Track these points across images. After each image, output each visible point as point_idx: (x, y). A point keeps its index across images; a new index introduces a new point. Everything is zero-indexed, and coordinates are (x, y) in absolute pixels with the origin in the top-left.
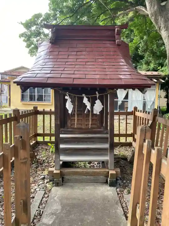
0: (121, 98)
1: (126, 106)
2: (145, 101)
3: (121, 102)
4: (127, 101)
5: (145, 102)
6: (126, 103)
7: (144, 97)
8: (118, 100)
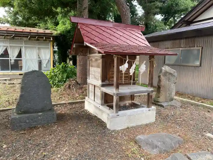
0: (13, 57)
1: (20, 65)
2: (39, 59)
3: (14, 61)
4: (21, 60)
5: (41, 60)
6: (19, 62)
7: (39, 56)
8: (9, 58)
